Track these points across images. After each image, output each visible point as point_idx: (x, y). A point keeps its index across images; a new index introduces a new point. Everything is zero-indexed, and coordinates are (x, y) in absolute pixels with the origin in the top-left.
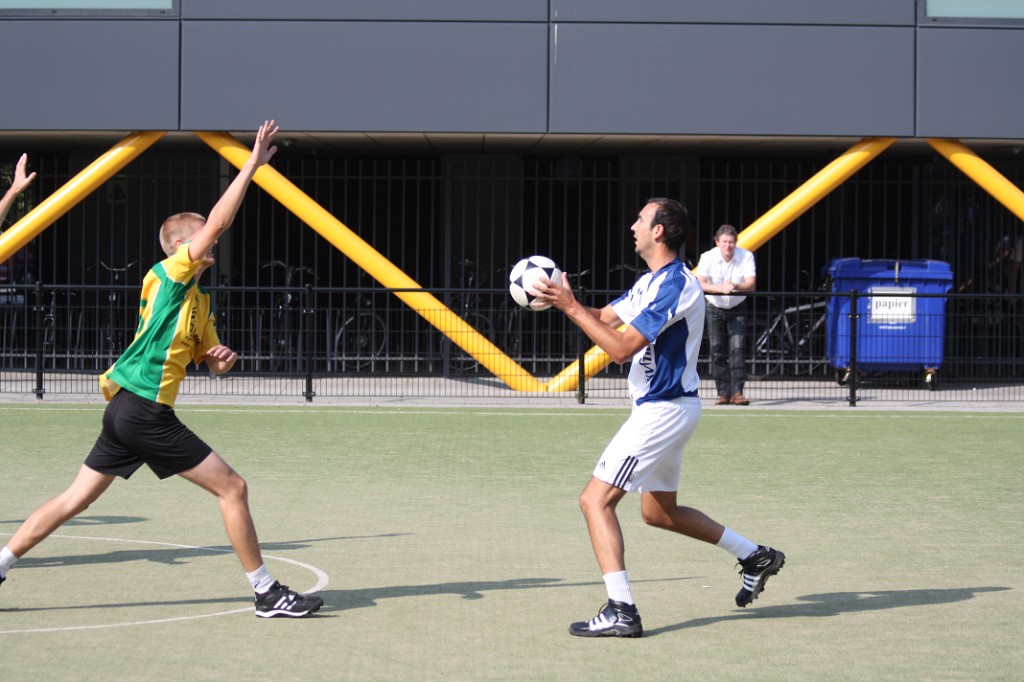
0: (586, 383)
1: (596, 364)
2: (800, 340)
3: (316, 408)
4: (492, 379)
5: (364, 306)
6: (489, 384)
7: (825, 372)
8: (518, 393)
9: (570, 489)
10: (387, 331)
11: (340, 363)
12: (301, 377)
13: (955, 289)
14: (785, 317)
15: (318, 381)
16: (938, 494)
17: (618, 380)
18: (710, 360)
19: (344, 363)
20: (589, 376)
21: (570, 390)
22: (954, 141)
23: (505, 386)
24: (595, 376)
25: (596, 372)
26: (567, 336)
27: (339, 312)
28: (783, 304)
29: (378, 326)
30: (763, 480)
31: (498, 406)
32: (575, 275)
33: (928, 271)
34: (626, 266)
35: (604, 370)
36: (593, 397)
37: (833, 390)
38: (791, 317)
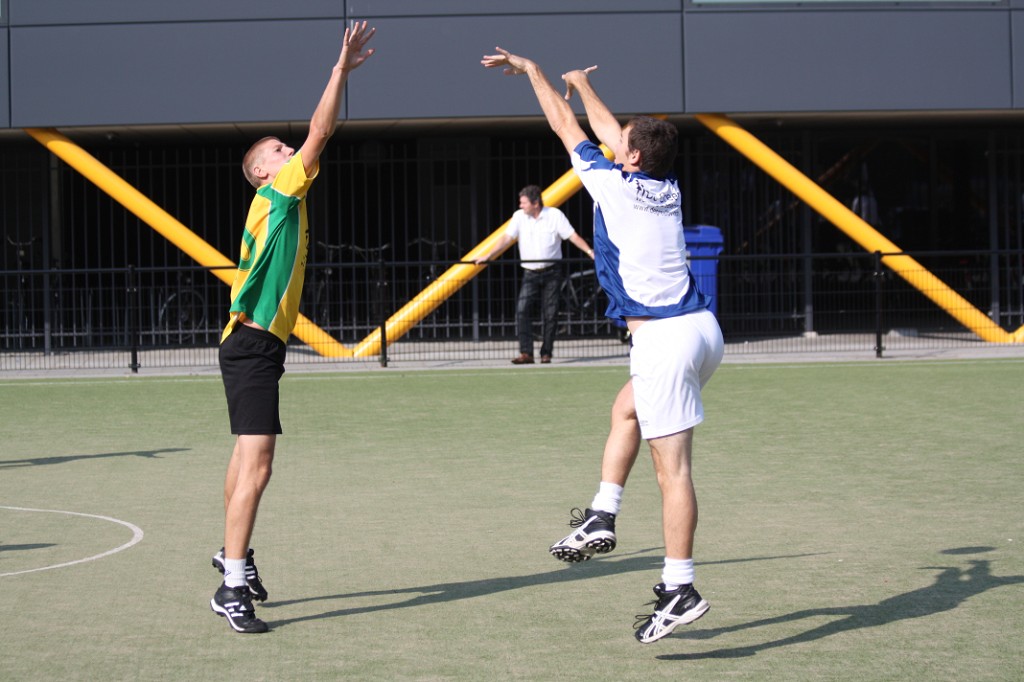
0: (388, 349)
1: (397, 331)
2: (585, 301)
3: (141, 379)
4: (301, 347)
5: (184, 283)
6: (299, 351)
7: (609, 331)
8: (326, 359)
9: (369, 445)
10: (205, 307)
11: (163, 337)
12: (128, 350)
13: (725, 252)
14: (571, 283)
15: (143, 353)
16: (707, 440)
17: (417, 345)
18: (516, 323)
19: (167, 337)
20: (390, 342)
21: (374, 354)
22: (723, 117)
23: (315, 353)
24: (395, 341)
25: (397, 338)
26: (371, 305)
27: (162, 290)
28: (568, 271)
29: (199, 302)
30: (547, 432)
31: (308, 372)
32: (377, 249)
33: (700, 235)
34: (423, 239)
35: (405, 335)
36: (395, 361)
37: (615, 348)
38: (576, 282)
